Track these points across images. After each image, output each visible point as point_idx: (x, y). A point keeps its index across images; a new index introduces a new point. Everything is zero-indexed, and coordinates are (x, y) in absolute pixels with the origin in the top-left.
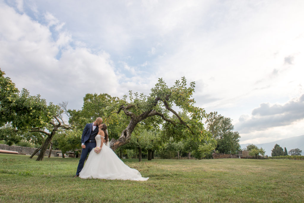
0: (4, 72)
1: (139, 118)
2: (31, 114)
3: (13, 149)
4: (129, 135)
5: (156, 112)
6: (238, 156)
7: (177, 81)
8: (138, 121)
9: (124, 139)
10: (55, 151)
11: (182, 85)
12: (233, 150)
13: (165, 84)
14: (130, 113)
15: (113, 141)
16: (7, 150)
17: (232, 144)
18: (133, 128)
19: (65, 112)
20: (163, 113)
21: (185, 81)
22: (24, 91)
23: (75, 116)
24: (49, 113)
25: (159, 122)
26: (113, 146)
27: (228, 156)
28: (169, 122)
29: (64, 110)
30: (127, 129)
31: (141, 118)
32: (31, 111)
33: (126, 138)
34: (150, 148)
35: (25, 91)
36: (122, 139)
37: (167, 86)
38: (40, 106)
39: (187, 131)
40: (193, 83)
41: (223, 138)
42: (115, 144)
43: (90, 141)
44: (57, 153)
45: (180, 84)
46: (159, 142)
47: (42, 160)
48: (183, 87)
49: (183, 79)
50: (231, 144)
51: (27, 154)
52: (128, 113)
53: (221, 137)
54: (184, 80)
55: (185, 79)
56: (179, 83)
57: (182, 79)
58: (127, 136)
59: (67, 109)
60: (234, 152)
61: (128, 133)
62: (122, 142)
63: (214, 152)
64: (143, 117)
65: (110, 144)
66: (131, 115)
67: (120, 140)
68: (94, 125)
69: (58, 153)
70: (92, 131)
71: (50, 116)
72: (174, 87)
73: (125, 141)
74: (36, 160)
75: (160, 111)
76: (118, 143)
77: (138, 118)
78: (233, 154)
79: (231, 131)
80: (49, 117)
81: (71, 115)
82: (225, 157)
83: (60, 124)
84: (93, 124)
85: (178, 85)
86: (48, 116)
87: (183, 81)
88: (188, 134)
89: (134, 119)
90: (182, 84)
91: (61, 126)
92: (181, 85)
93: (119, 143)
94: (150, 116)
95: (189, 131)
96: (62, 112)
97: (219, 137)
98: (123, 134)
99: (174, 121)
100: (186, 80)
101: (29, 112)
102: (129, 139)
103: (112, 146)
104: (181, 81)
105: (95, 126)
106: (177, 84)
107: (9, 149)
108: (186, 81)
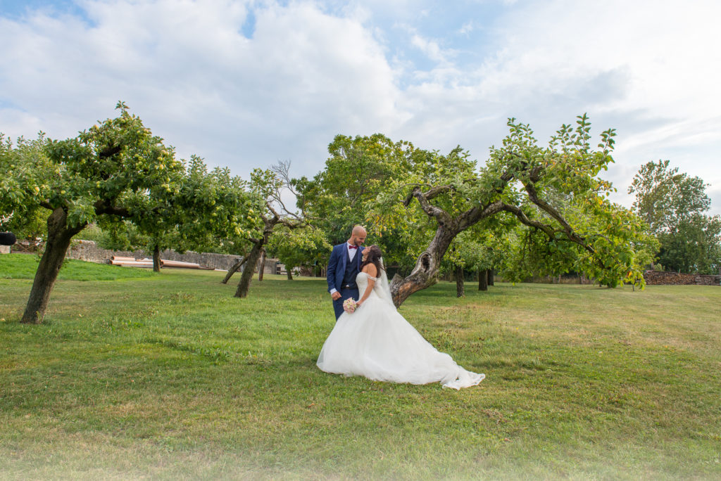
0: (149, 129)
1: (459, 223)
2: (215, 214)
3: (189, 259)
4: (434, 265)
5: (503, 203)
6: (716, 280)
7: (564, 126)
8: (458, 232)
9: (422, 276)
10: (273, 260)
11: (579, 139)
12: (703, 264)
13: (531, 133)
14: (437, 210)
15: (396, 281)
16: (178, 260)
17: (703, 248)
18: (443, 248)
19: (286, 185)
20: (520, 205)
21: (586, 127)
22: (195, 162)
23: (307, 192)
24: (251, 210)
25: (509, 226)
26: (398, 294)
27: (689, 278)
28: (537, 228)
29: (285, 181)
30: (430, 250)
31: (463, 223)
32: (213, 208)
33: (428, 274)
34: (484, 267)
35: (196, 160)
36: (419, 277)
37: (535, 141)
38: (231, 195)
39: (586, 259)
40: (609, 132)
41: (677, 230)
42: (401, 289)
43: (348, 286)
44: (276, 266)
45: (574, 136)
46: (509, 275)
47: (245, 295)
48: (581, 145)
49: (581, 120)
50: (700, 250)
51: (217, 268)
52: (431, 210)
53: (673, 230)
54: (584, 124)
55: (586, 121)
56: (571, 134)
57: (579, 122)
58: (431, 269)
59: (289, 177)
60: (705, 268)
61: (431, 260)
62: (419, 284)
63: (651, 268)
64: (468, 219)
65: (391, 289)
66: (438, 217)
67: (414, 280)
68: (350, 247)
69: (278, 266)
70: (348, 262)
71: (254, 218)
72: (552, 139)
73: (424, 281)
74: (235, 296)
75: (511, 201)
76: (409, 287)
77: (456, 222)
78: (702, 275)
79: (702, 214)
80: (253, 220)
81: (298, 189)
82: (679, 282)
83: (276, 218)
84: (349, 244)
85: (567, 139)
86: (249, 217)
87: (580, 125)
88: (588, 266)
89: (446, 226)
90: (578, 135)
91: (279, 222)
92: (575, 140)
93: (412, 287)
94: (488, 214)
95: (591, 258)
96: (279, 184)
97: (666, 229)
98: (420, 263)
99: (550, 226)
100: (589, 124)
101: (210, 209)
102: (434, 277)
103: (395, 293)
104: (575, 126)
105: (353, 249)
106: (565, 135)
107: (181, 260)
108: (589, 128)
